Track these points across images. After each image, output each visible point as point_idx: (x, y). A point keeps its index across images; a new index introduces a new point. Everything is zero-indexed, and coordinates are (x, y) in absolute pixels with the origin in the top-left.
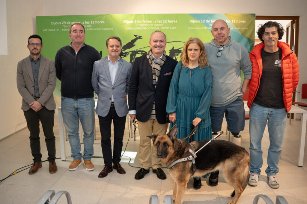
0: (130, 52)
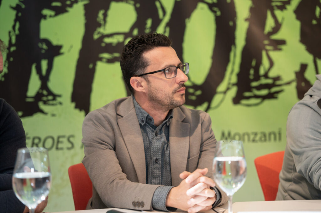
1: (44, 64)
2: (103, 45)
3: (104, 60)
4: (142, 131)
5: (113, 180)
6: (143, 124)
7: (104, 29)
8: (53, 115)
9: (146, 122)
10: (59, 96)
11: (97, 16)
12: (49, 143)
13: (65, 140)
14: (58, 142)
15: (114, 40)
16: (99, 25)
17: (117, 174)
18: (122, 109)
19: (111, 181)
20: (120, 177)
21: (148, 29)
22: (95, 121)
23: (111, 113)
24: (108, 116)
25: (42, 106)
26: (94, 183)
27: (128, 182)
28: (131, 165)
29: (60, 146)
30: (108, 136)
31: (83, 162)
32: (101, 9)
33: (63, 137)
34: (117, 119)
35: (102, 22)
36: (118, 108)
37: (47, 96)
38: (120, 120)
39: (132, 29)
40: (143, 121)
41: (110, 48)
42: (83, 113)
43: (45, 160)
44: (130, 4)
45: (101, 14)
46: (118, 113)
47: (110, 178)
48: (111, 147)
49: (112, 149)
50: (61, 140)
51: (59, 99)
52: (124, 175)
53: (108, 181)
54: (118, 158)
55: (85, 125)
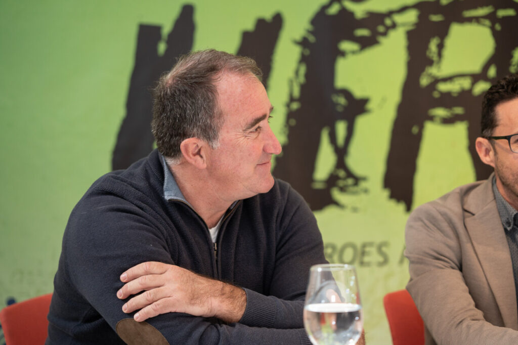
0: (403, 9)
1: (341, 128)
2: (436, 95)
3: (438, 119)
4: (508, 239)
5: (460, 320)
6: (509, 229)
7: (439, 68)
8: (355, 210)
9: (515, 224)
10: (364, 179)
11: (426, 47)
12: (349, 254)
13: (373, 250)
14: (363, 253)
15: (454, 87)
16: (430, 63)
17: (467, 311)
18: (472, 202)
19: (458, 322)
20: (473, 316)
21: (514, 66)
22: (426, 222)
23: (454, 208)
24: (449, 212)
25: (337, 195)
26: (428, 324)
27: (488, 326)
28: (491, 296)
29: (366, 259)
30: (449, 247)
31: (408, 288)
32: (433, 36)
33: (371, 244)
34: (464, 218)
35: (435, 58)
36: (465, 199)
37: (345, 179)
38: (469, 221)
39: (486, 68)
40: (508, 223)
41: (447, 100)
42: (401, 207)
43: (352, 283)
44: (484, 25)
45: (433, 46)
46: (466, 207)
47: (455, 317)
48: (454, 265)
49: (456, 268)
50: (367, 249)
51: (363, 185)
52: (479, 314)
53: (452, 322)
54: (467, 284)
55: (409, 227)
